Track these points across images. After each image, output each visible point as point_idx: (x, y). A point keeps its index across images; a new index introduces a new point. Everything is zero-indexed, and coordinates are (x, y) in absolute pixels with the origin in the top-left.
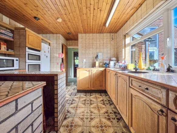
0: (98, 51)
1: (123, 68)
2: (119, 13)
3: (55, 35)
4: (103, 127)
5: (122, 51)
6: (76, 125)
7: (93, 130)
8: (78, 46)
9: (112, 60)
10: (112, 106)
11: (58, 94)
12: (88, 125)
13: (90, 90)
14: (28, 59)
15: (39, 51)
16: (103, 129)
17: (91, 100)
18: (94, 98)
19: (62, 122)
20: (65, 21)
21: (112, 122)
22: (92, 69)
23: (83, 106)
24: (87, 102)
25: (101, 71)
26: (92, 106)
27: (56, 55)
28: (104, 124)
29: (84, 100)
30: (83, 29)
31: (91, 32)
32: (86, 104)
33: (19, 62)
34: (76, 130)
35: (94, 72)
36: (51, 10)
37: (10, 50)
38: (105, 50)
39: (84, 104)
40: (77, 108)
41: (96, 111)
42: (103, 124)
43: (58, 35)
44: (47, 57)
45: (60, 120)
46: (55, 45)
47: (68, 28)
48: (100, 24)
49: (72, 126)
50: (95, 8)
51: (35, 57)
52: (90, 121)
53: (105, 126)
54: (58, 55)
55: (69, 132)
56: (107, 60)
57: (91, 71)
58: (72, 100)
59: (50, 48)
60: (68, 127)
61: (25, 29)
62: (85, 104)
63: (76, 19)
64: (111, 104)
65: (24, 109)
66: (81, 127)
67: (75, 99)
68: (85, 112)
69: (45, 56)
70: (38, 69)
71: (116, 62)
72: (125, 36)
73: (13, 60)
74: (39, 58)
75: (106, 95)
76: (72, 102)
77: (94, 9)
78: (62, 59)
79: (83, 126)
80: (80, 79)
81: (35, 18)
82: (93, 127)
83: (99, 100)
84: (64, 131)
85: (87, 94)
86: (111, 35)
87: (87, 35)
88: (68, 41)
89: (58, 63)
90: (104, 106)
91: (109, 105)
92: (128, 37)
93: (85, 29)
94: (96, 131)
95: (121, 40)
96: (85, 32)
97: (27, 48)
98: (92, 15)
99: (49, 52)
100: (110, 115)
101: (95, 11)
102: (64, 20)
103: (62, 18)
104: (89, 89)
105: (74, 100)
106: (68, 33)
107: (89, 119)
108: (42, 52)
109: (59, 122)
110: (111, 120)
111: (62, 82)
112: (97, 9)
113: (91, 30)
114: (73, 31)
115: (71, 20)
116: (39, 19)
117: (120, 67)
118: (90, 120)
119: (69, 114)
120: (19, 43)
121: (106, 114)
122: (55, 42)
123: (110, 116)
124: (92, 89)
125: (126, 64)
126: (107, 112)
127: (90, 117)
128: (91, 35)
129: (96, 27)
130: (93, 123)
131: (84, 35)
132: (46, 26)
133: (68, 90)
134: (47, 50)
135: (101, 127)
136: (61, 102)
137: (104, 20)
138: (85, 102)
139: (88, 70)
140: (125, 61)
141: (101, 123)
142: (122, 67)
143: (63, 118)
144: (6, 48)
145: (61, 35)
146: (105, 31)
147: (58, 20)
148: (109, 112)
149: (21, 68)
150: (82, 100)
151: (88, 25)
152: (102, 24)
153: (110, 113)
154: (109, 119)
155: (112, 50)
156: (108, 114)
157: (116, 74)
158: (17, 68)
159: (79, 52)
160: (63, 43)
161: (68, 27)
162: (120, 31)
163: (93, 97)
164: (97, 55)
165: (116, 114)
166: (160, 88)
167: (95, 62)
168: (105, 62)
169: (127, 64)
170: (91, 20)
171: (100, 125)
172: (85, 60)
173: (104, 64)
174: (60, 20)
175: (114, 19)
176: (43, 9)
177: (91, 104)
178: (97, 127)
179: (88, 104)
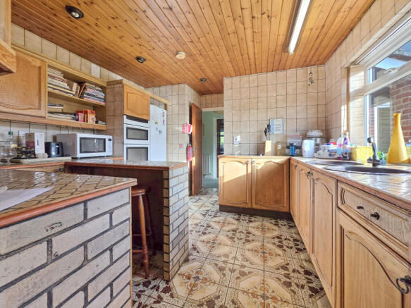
0: (271, 114)
1: (339, 158)
2: (321, 12)
3: (176, 87)
4: (268, 298)
5: (341, 110)
6: (206, 279)
7: (242, 298)
8: (223, 106)
9: (310, 138)
10: (302, 256)
11: (171, 208)
12: (233, 285)
13: (249, 209)
14: (127, 138)
15: (146, 121)
16: (266, 302)
17: (249, 233)
18: (258, 228)
19: (180, 267)
20: (192, 55)
21: (295, 293)
22: (253, 160)
23: (229, 242)
24: (238, 235)
25: (277, 163)
26: (249, 246)
27: (177, 128)
28: (273, 292)
29: (233, 231)
30: (233, 67)
31: (253, 71)
32: (236, 239)
33: (113, 143)
34: (205, 289)
35: (259, 167)
36: (163, 39)
37: (100, 122)
38: (291, 111)
39: (232, 238)
40: (213, 243)
41: (257, 260)
42: (270, 291)
43: (182, 86)
44: (160, 132)
45: (175, 261)
46: (176, 109)
47: (201, 69)
48: (273, 48)
49: (197, 278)
50: (255, 15)
51: (139, 134)
52: (238, 278)
53: (273, 298)
54: (181, 129)
55: (190, 288)
56: (296, 137)
57: (252, 163)
58: (205, 225)
59: (167, 115)
60: (189, 279)
61: (122, 83)
62: (234, 238)
63: (215, 48)
64: (299, 250)
65: (97, 220)
66: (216, 286)
67: (212, 224)
68: (231, 256)
69: (157, 130)
70: (144, 157)
71: (321, 141)
72: (348, 70)
73: (105, 140)
74: (145, 135)
75: (292, 227)
76: (206, 230)
77: (253, 17)
78: (191, 136)
79: (220, 284)
80: (225, 180)
81: (138, 59)
82: (244, 292)
83: (269, 235)
84: (182, 284)
85: (242, 217)
86: (309, 72)
87: (245, 78)
88: (204, 97)
89: (181, 146)
90: (279, 251)
91: (294, 250)
92: (359, 71)
93: (237, 65)
94: (248, 304)
95: (336, 83)
96: (239, 73)
97: (125, 117)
98: (249, 32)
99: (165, 122)
100: (292, 275)
101: (255, 21)
102: (189, 55)
103: (185, 52)
104: (247, 207)
105: (209, 226)
106: (201, 80)
107: (237, 274)
108: (151, 122)
109: (171, 263)
110: (292, 288)
111: (179, 184)
112: (260, 16)
113: (253, 66)
114: (211, 75)
115: (204, 52)
116: (145, 60)
117: (330, 155)
118: (239, 276)
119: (195, 253)
120: (113, 108)
121: (283, 272)
122: (175, 102)
123: (293, 279)
124: (255, 206)
125: (348, 146)
126: (284, 268)
127: (241, 269)
128: (253, 77)
129: (264, 57)
130: (245, 284)
131: (236, 79)
132: (158, 71)
133: (201, 203)
134: (160, 120)
135: (264, 297)
136: (176, 225)
137: (281, 39)
138: (233, 234)
139: (244, 161)
140: (345, 139)
141: (263, 289)
142: (336, 157)
143: (182, 260)
144: (95, 120)
145: (186, 86)
146: (288, 63)
147: (178, 56)
148: (291, 268)
149: (116, 154)
150: (227, 228)
151: (242, 55)
152: (279, 49)
153: (294, 271)
154: (288, 285)
155: (312, 111)
156: (286, 272)
157: (309, 173)
158: (111, 154)
159: (225, 119)
160: (192, 102)
161: (200, 67)
162: (333, 57)
163: (255, 225)
164: (269, 126)
165: (311, 277)
166: (405, 217)
167: (264, 143)
168: (290, 141)
169: (353, 146)
170: (250, 44)
171: (260, 293)
172: (239, 138)
173: (288, 147)
174: (182, 56)
175: (311, 29)
176: (149, 39)
177: (248, 241)
178: (254, 295)
179: (241, 239)
